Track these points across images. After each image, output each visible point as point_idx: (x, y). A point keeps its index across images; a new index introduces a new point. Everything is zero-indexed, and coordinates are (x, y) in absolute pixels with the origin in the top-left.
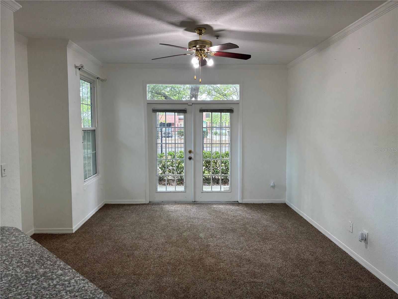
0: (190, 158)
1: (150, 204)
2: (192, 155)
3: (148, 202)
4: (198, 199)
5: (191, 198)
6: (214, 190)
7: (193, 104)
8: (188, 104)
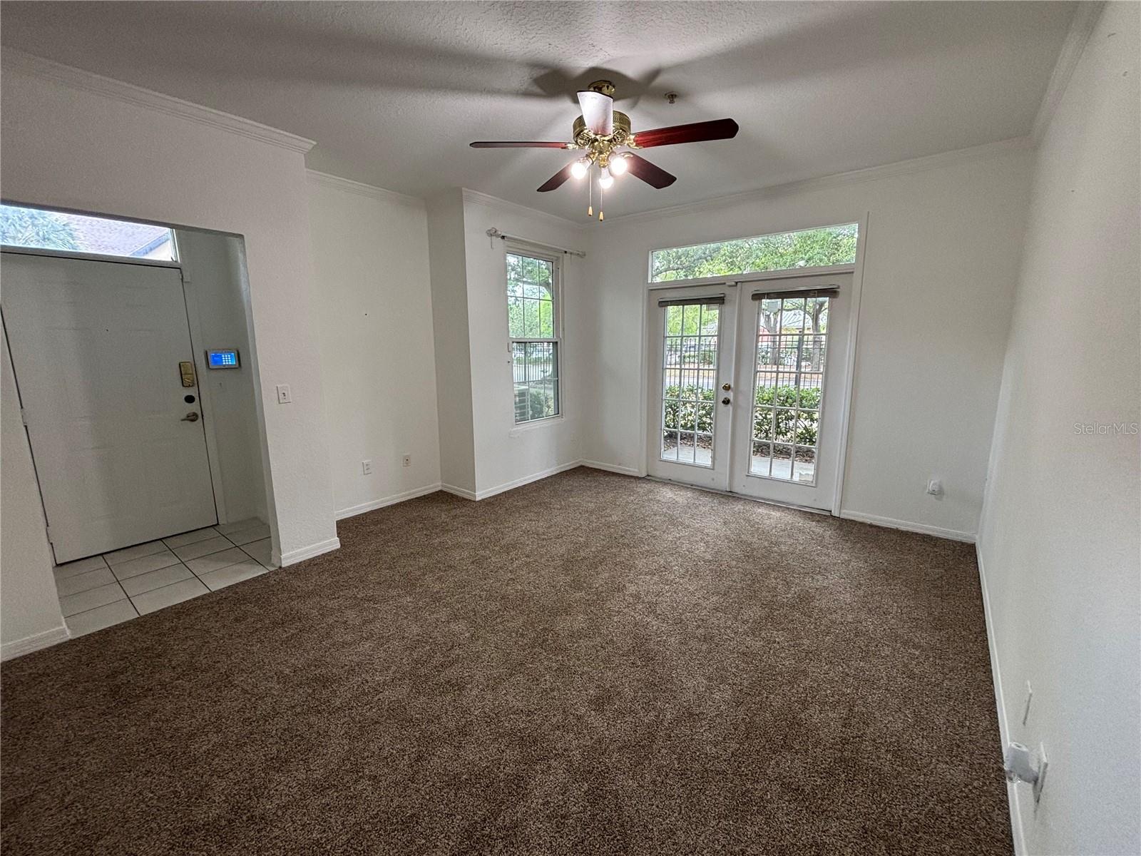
0: (726, 402)
1: (648, 479)
2: (730, 395)
3: (644, 475)
4: (738, 488)
5: (723, 483)
6: (775, 474)
7: (738, 283)
8: (727, 284)
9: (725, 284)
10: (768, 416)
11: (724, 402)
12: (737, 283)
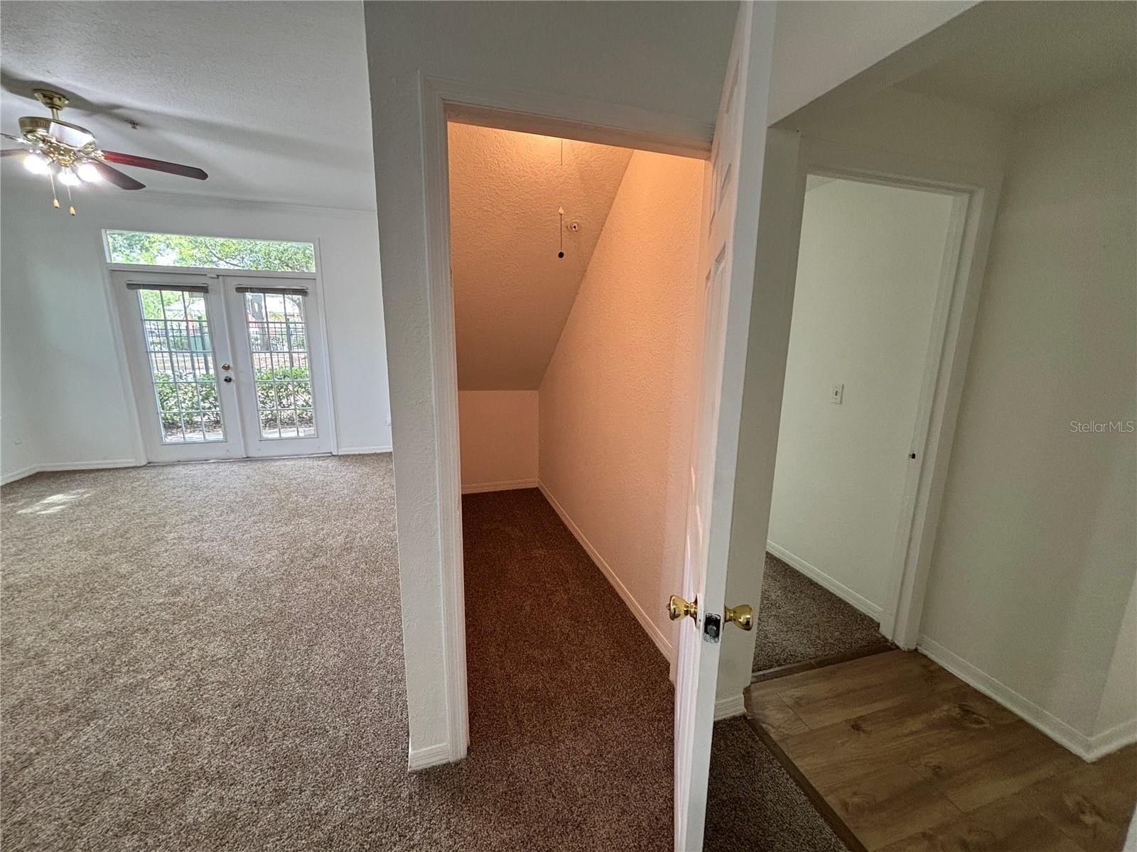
0: (228, 380)
1: (150, 465)
2: (231, 374)
3: (144, 463)
4: (254, 452)
5: (238, 452)
6: (284, 435)
7: (220, 275)
8: (208, 275)
9: (206, 275)
10: (270, 395)
11: (226, 380)
12: (218, 276)
